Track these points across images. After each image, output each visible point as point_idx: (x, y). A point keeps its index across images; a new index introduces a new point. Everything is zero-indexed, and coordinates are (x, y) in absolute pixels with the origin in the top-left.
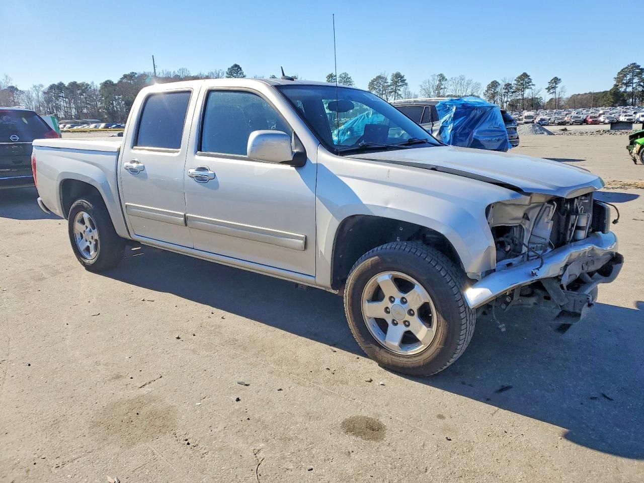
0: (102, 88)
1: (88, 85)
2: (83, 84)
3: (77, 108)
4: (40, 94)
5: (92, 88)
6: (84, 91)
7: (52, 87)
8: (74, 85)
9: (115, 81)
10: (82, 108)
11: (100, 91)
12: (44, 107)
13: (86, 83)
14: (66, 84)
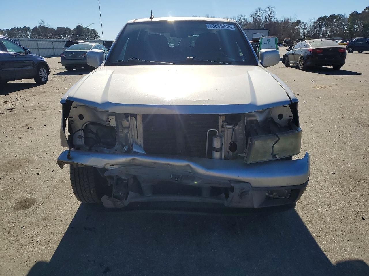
0: (350, 17)
1: (341, 15)
2: (338, 15)
3: (331, 31)
4: (312, 23)
5: (344, 17)
6: (338, 20)
7: (320, 19)
8: (333, 16)
9: (360, 12)
10: (334, 30)
11: (348, 19)
12: (312, 31)
13: (341, 14)
14: (328, 16)
